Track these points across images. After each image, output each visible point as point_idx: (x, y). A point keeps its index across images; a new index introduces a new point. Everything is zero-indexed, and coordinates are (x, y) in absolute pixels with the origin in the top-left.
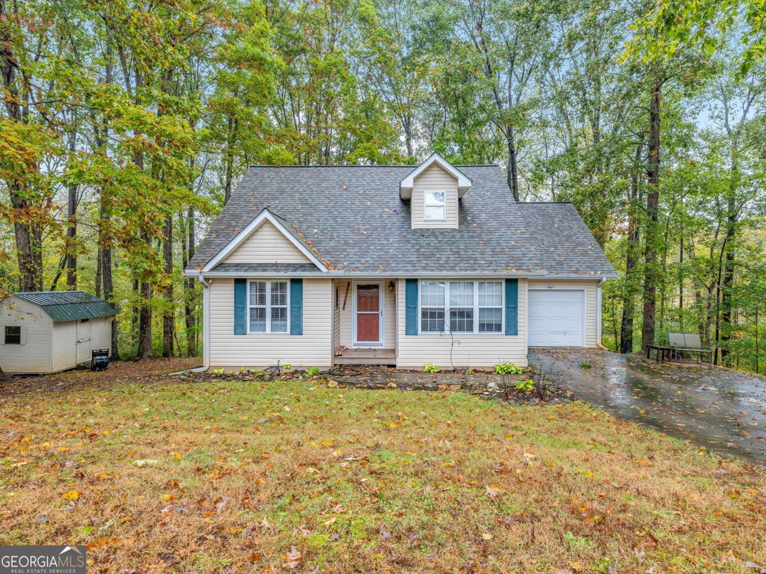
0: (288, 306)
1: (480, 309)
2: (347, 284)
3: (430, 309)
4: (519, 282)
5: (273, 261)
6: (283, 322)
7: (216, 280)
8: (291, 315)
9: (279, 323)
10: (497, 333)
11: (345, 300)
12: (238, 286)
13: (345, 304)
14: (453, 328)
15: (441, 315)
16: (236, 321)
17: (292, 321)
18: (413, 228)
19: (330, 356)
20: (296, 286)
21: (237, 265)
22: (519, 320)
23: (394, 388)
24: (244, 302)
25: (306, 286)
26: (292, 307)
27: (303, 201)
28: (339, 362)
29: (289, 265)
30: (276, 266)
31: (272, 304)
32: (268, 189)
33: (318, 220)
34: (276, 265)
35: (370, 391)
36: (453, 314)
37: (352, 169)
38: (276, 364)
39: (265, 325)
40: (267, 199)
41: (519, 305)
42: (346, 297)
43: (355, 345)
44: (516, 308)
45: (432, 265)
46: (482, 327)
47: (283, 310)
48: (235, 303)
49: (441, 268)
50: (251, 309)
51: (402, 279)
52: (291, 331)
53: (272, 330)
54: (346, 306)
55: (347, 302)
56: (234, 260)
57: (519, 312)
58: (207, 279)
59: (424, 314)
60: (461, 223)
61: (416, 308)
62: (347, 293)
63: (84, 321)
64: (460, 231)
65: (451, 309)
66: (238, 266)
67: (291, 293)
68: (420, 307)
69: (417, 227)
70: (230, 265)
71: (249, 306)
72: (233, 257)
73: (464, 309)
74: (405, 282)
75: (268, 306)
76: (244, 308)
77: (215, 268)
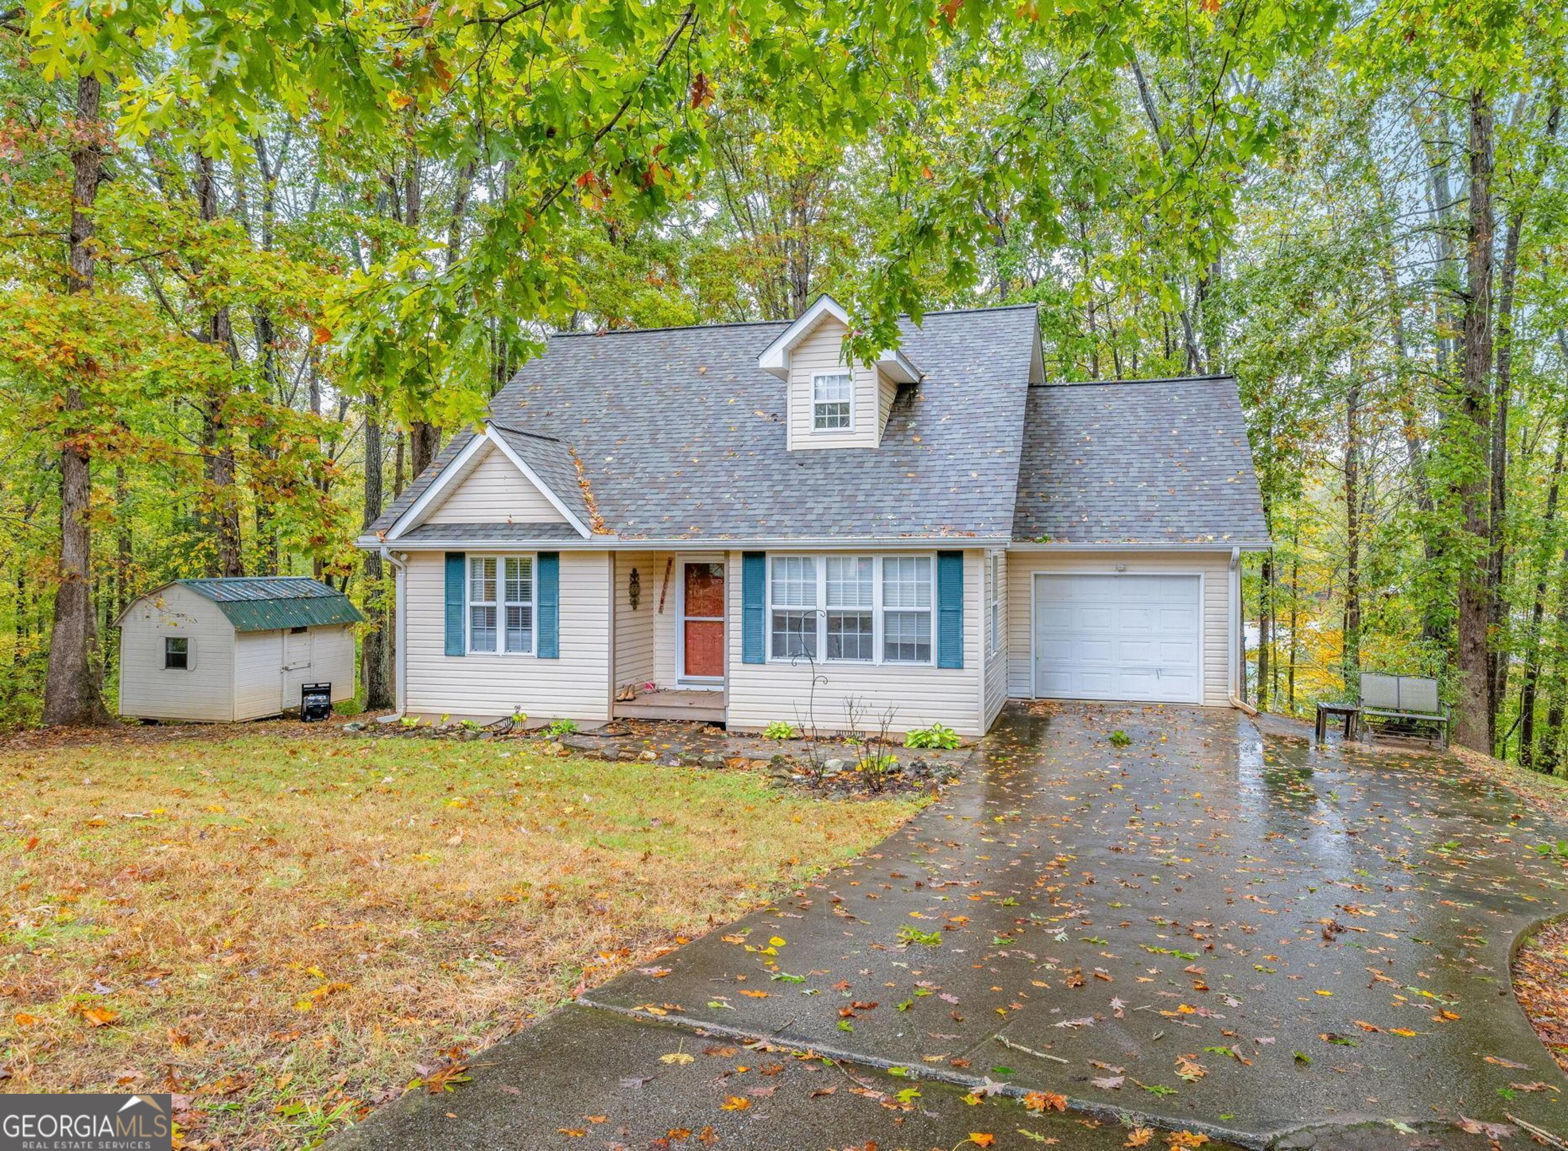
0: (534, 604)
1: (887, 614)
2: (666, 563)
3: (790, 612)
4: (965, 556)
5: (504, 520)
6: (526, 634)
7: (412, 555)
8: (540, 620)
9: (519, 634)
10: (922, 663)
11: (664, 594)
12: (452, 564)
13: (662, 601)
14: (834, 651)
15: (811, 624)
16: (448, 631)
17: (540, 633)
18: (789, 449)
19: (606, 701)
20: (547, 564)
21: (447, 527)
22: (966, 638)
23: (649, 760)
24: (460, 596)
25: (564, 565)
26: (540, 607)
27: (615, 402)
28: (623, 711)
29: (532, 526)
30: (510, 528)
31: (508, 599)
32: (562, 381)
33: (623, 438)
34: (510, 526)
35: (603, 763)
36: (834, 623)
37: (732, 332)
38: (511, 712)
39: (494, 639)
40: (553, 399)
41: (966, 605)
42: (665, 587)
43: (681, 682)
44: (958, 612)
45: (789, 523)
46: (891, 651)
47: (527, 611)
48: (447, 596)
49: (806, 528)
50: (473, 608)
51: (736, 552)
52: (539, 650)
53: (508, 648)
54: (665, 605)
55: (667, 599)
56: (441, 519)
57: (966, 621)
58: (397, 554)
59: (779, 622)
60: (887, 435)
61: (761, 610)
62: (666, 581)
63: (296, 631)
64: (878, 453)
65: (828, 612)
66: (448, 529)
67: (540, 579)
68: (769, 607)
69: (796, 447)
70: (435, 527)
71: (469, 603)
72: (442, 513)
73: (855, 612)
74: (741, 557)
75: (501, 604)
76: (460, 607)
77: (409, 534)
